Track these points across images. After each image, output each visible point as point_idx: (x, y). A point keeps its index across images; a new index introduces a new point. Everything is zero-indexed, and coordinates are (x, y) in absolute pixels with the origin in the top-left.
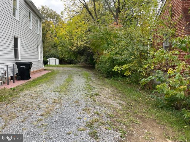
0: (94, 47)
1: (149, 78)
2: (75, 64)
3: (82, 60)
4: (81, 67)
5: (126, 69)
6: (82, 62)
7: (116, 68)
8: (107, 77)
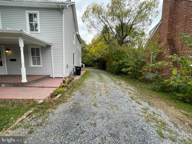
0: (106, 58)
1: (151, 76)
2: (93, 67)
3: (97, 65)
4: (97, 69)
5: (129, 71)
6: (97, 66)
7: (124, 70)
8: (116, 75)
